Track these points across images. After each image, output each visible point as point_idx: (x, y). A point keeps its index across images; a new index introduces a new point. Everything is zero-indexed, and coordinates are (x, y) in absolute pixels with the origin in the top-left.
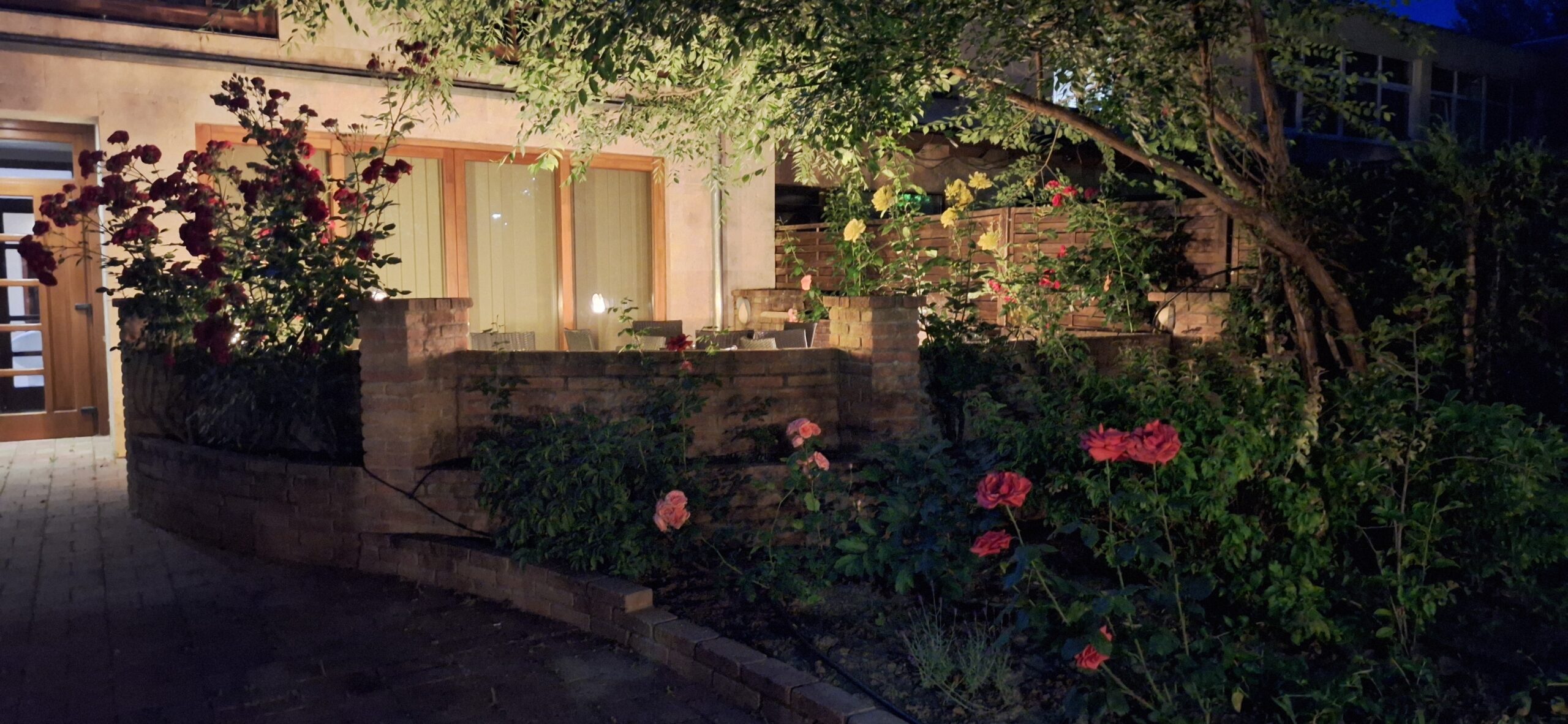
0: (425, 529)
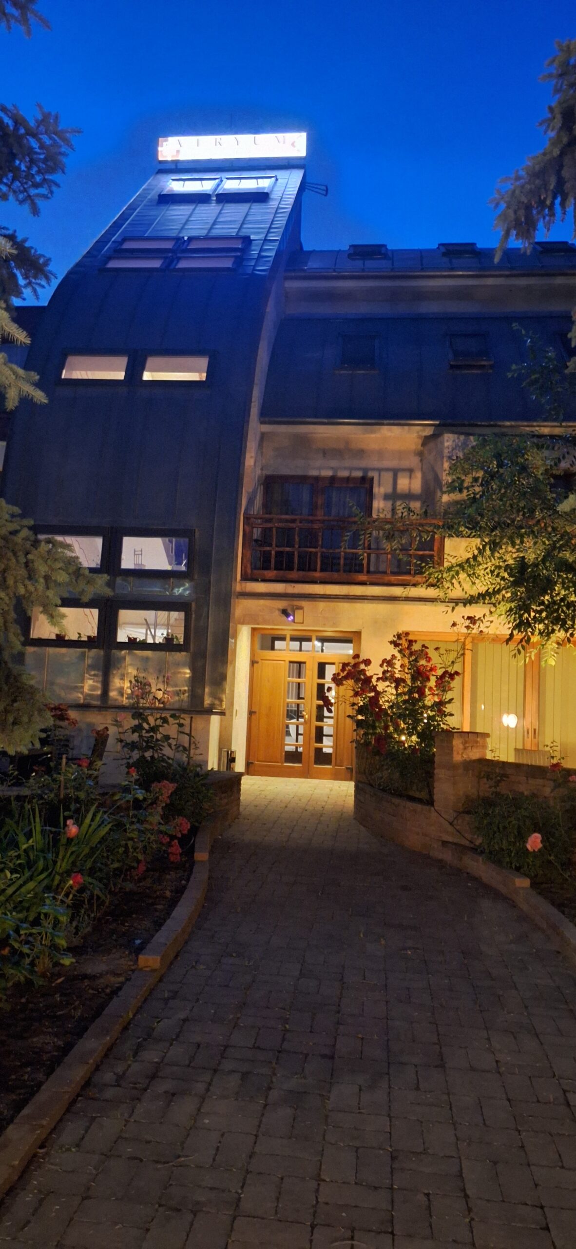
0: (455, 840)
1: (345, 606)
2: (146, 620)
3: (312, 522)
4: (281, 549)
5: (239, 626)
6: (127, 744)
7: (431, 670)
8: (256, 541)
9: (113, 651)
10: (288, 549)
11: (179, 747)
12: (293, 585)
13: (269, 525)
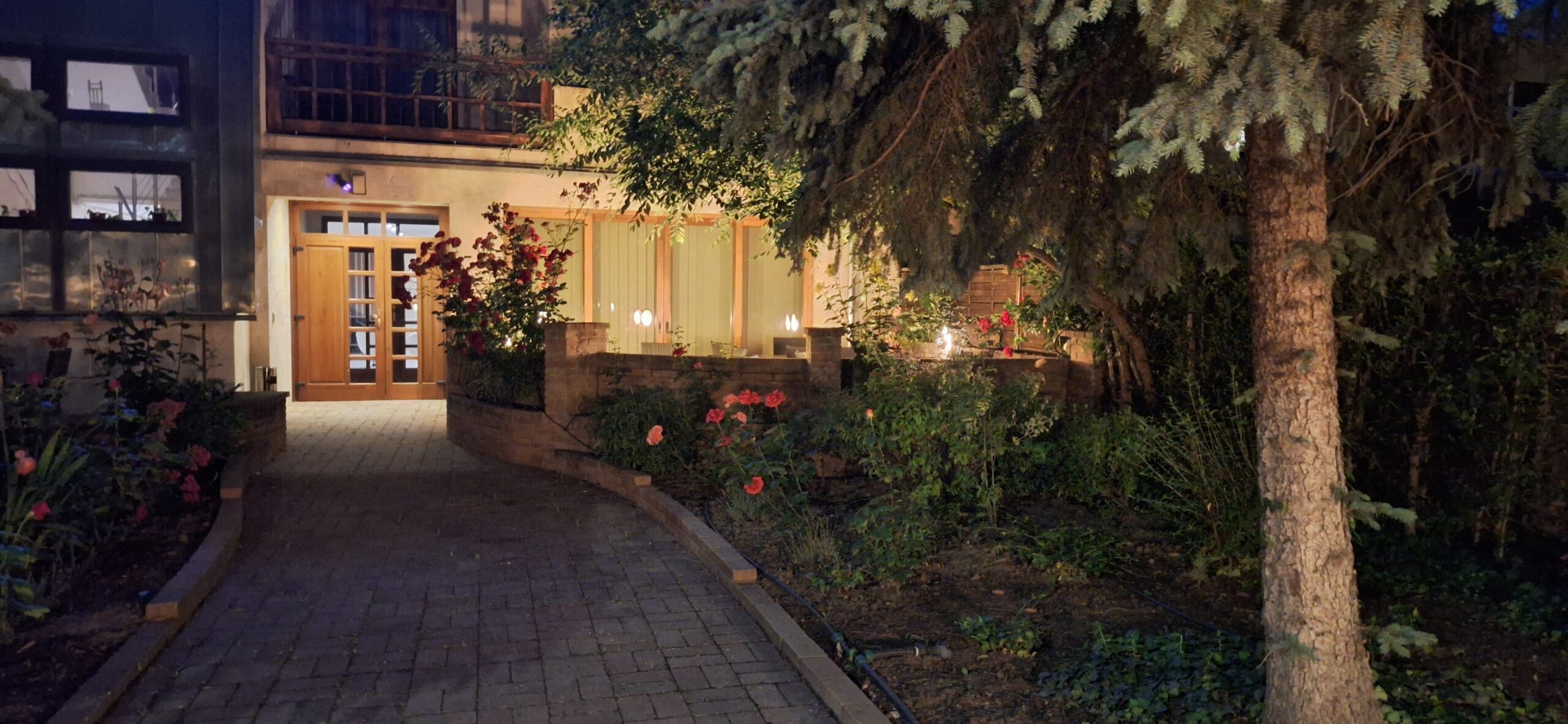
0: (572, 447)
1: (424, 172)
2: (118, 189)
3: (369, 54)
4: (327, 90)
5: (269, 198)
6: (101, 356)
7: (539, 251)
8: (287, 78)
9: (67, 233)
10: (337, 91)
11: (185, 355)
12: (347, 141)
13: (306, 55)
